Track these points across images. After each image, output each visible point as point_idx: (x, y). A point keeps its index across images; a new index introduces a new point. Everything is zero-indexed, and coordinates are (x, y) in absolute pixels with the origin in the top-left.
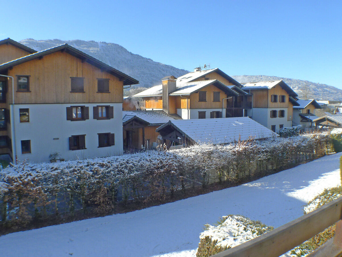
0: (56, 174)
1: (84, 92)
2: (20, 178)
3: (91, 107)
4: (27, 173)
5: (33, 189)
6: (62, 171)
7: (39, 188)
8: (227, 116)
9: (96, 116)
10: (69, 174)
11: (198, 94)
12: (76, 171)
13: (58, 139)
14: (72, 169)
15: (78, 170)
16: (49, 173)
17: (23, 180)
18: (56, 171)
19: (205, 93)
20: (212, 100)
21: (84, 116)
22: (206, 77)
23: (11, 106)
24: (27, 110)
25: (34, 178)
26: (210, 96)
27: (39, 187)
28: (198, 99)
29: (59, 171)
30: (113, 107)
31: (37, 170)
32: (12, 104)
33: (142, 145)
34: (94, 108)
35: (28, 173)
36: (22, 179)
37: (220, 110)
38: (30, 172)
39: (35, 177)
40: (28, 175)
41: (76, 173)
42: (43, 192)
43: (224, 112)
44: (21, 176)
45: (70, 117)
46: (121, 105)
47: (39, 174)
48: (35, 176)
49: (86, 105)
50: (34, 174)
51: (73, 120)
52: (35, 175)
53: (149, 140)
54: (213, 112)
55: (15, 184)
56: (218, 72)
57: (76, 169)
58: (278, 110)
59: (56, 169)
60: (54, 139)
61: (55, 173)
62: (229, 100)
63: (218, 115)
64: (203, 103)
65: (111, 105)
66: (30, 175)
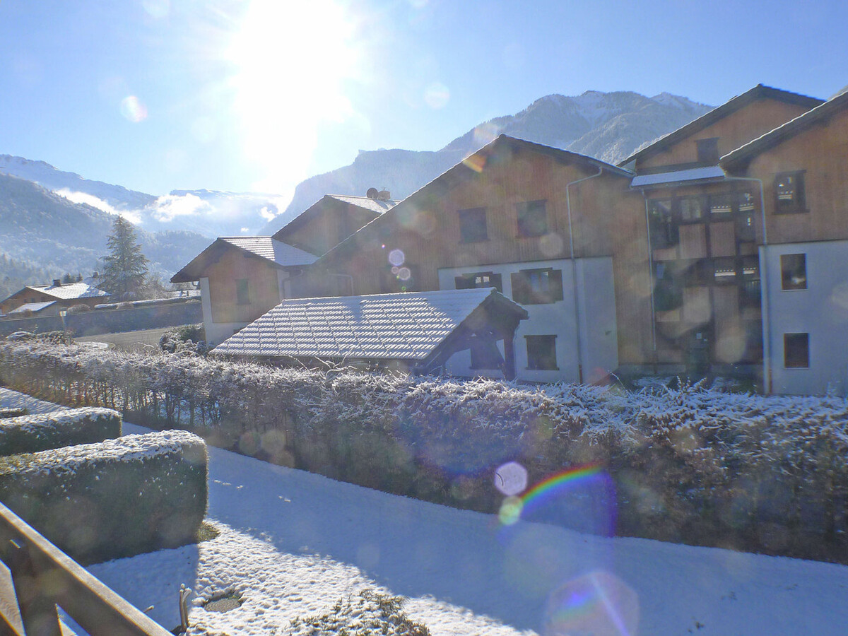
0: (752, 424)
2: (667, 420)
4: (686, 412)
5: (693, 452)
6: (769, 420)
7: (706, 453)
10: (787, 431)
12: (805, 426)
14: (796, 419)
15: (814, 424)
16: (735, 421)
17: (674, 426)
18: (755, 419)
25: (699, 426)
27: (707, 449)
29: (760, 419)
31: (710, 409)
32: (763, 245)
35: (688, 413)
36: (670, 424)
38: (693, 412)
39: (701, 425)
40: (686, 417)
41: (805, 431)
42: (714, 463)
44: (669, 416)
47: (710, 420)
48: (701, 422)
50: (701, 417)
52: (701, 419)
55: (655, 432)
57: (807, 421)
59: (757, 413)
61: (751, 422)
66: (692, 417)
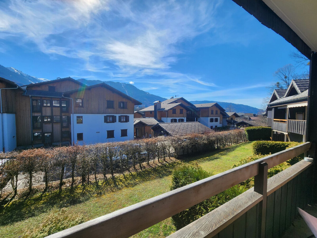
1: (114, 108)
3: (117, 116)
8: (187, 121)
9: (120, 121)
11: (172, 110)
13: (99, 132)
19: (175, 109)
20: (179, 113)
21: (114, 121)
22: (176, 101)
23: (72, 115)
24: (82, 117)
26: (178, 111)
28: (172, 112)
30: (129, 116)
32: (72, 113)
33: (144, 136)
34: (119, 116)
37: (183, 118)
43: (185, 119)
45: (106, 121)
46: (133, 115)
49: (115, 115)
51: (107, 122)
53: (147, 133)
54: (180, 119)
56: (182, 99)
58: (214, 118)
60: (97, 132)
62: (188, 113)
63: (182, 120)
64: (174, 115)
65: (128, 115)
